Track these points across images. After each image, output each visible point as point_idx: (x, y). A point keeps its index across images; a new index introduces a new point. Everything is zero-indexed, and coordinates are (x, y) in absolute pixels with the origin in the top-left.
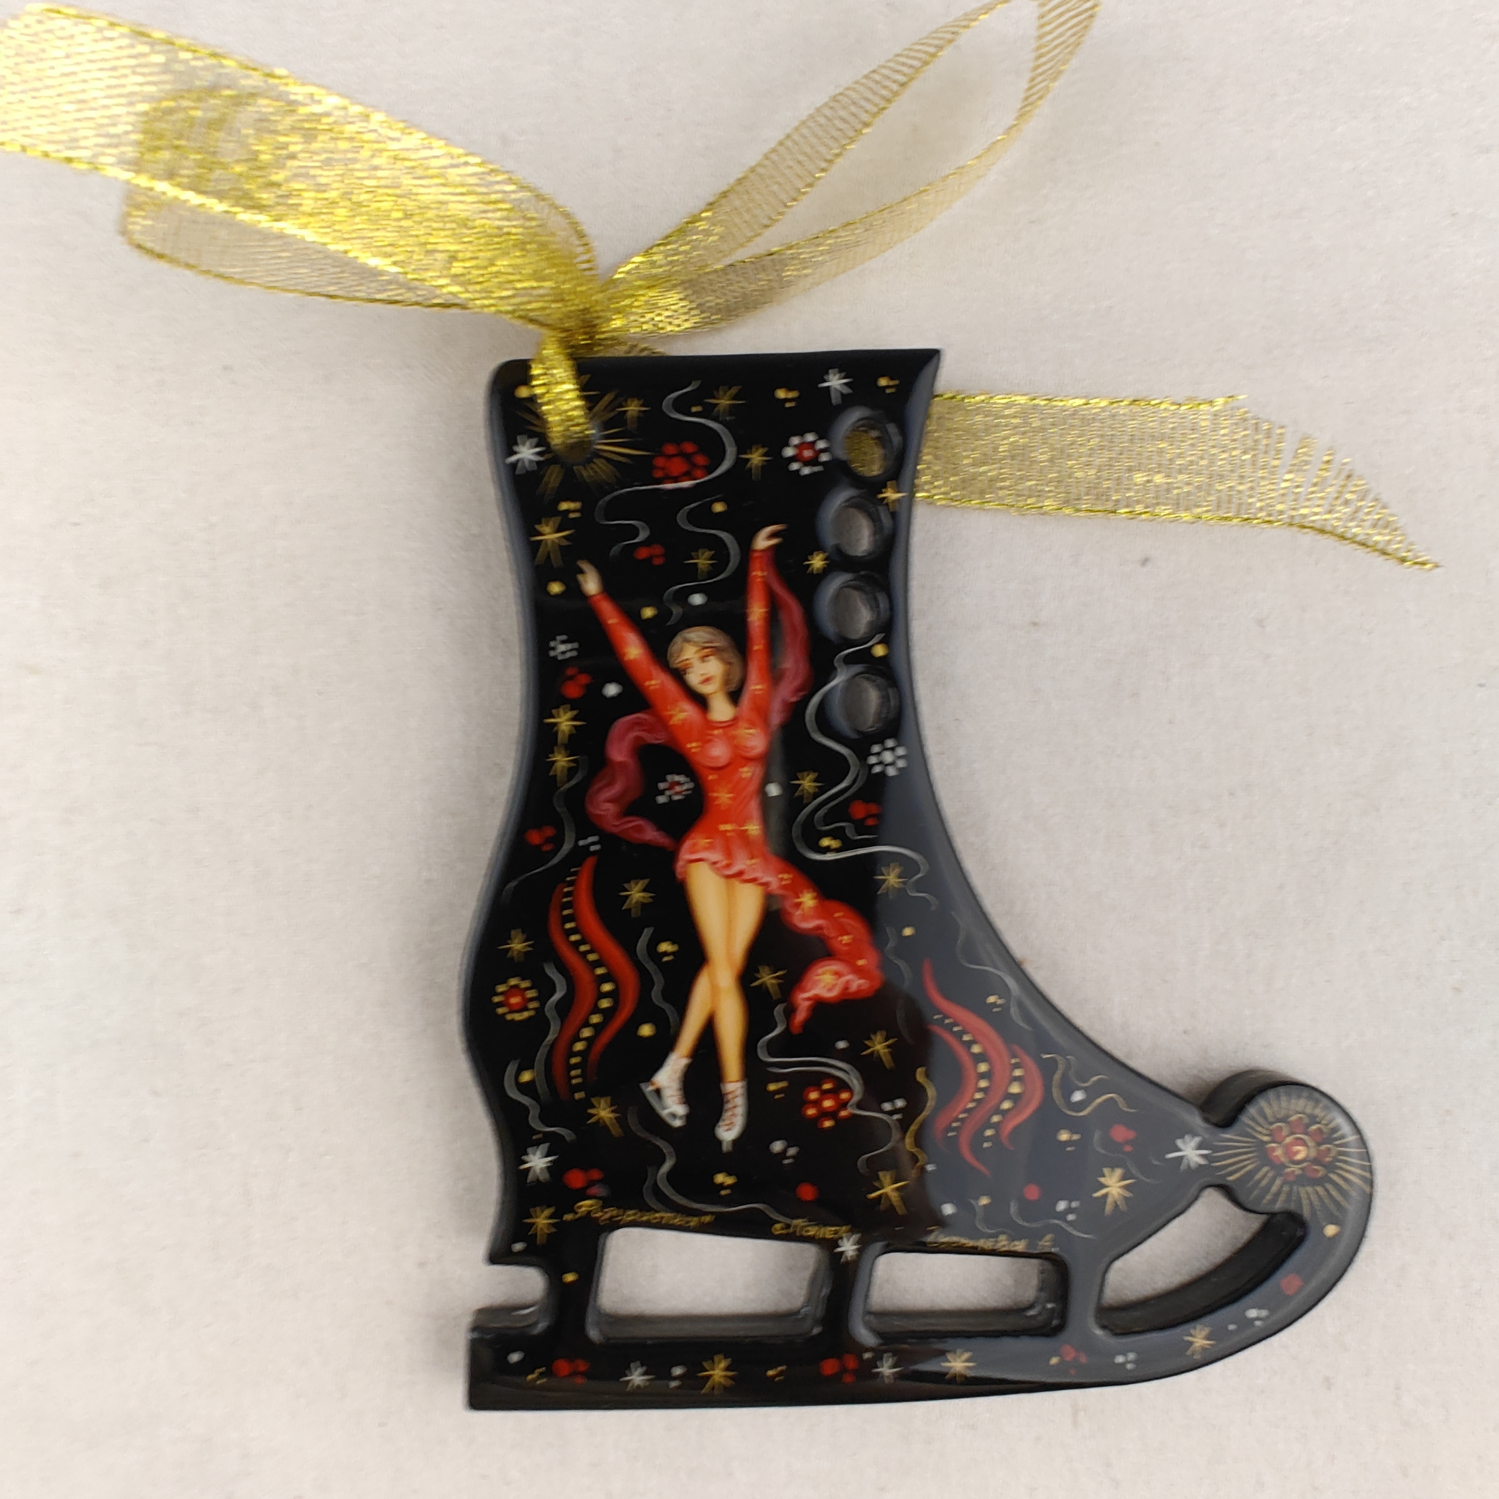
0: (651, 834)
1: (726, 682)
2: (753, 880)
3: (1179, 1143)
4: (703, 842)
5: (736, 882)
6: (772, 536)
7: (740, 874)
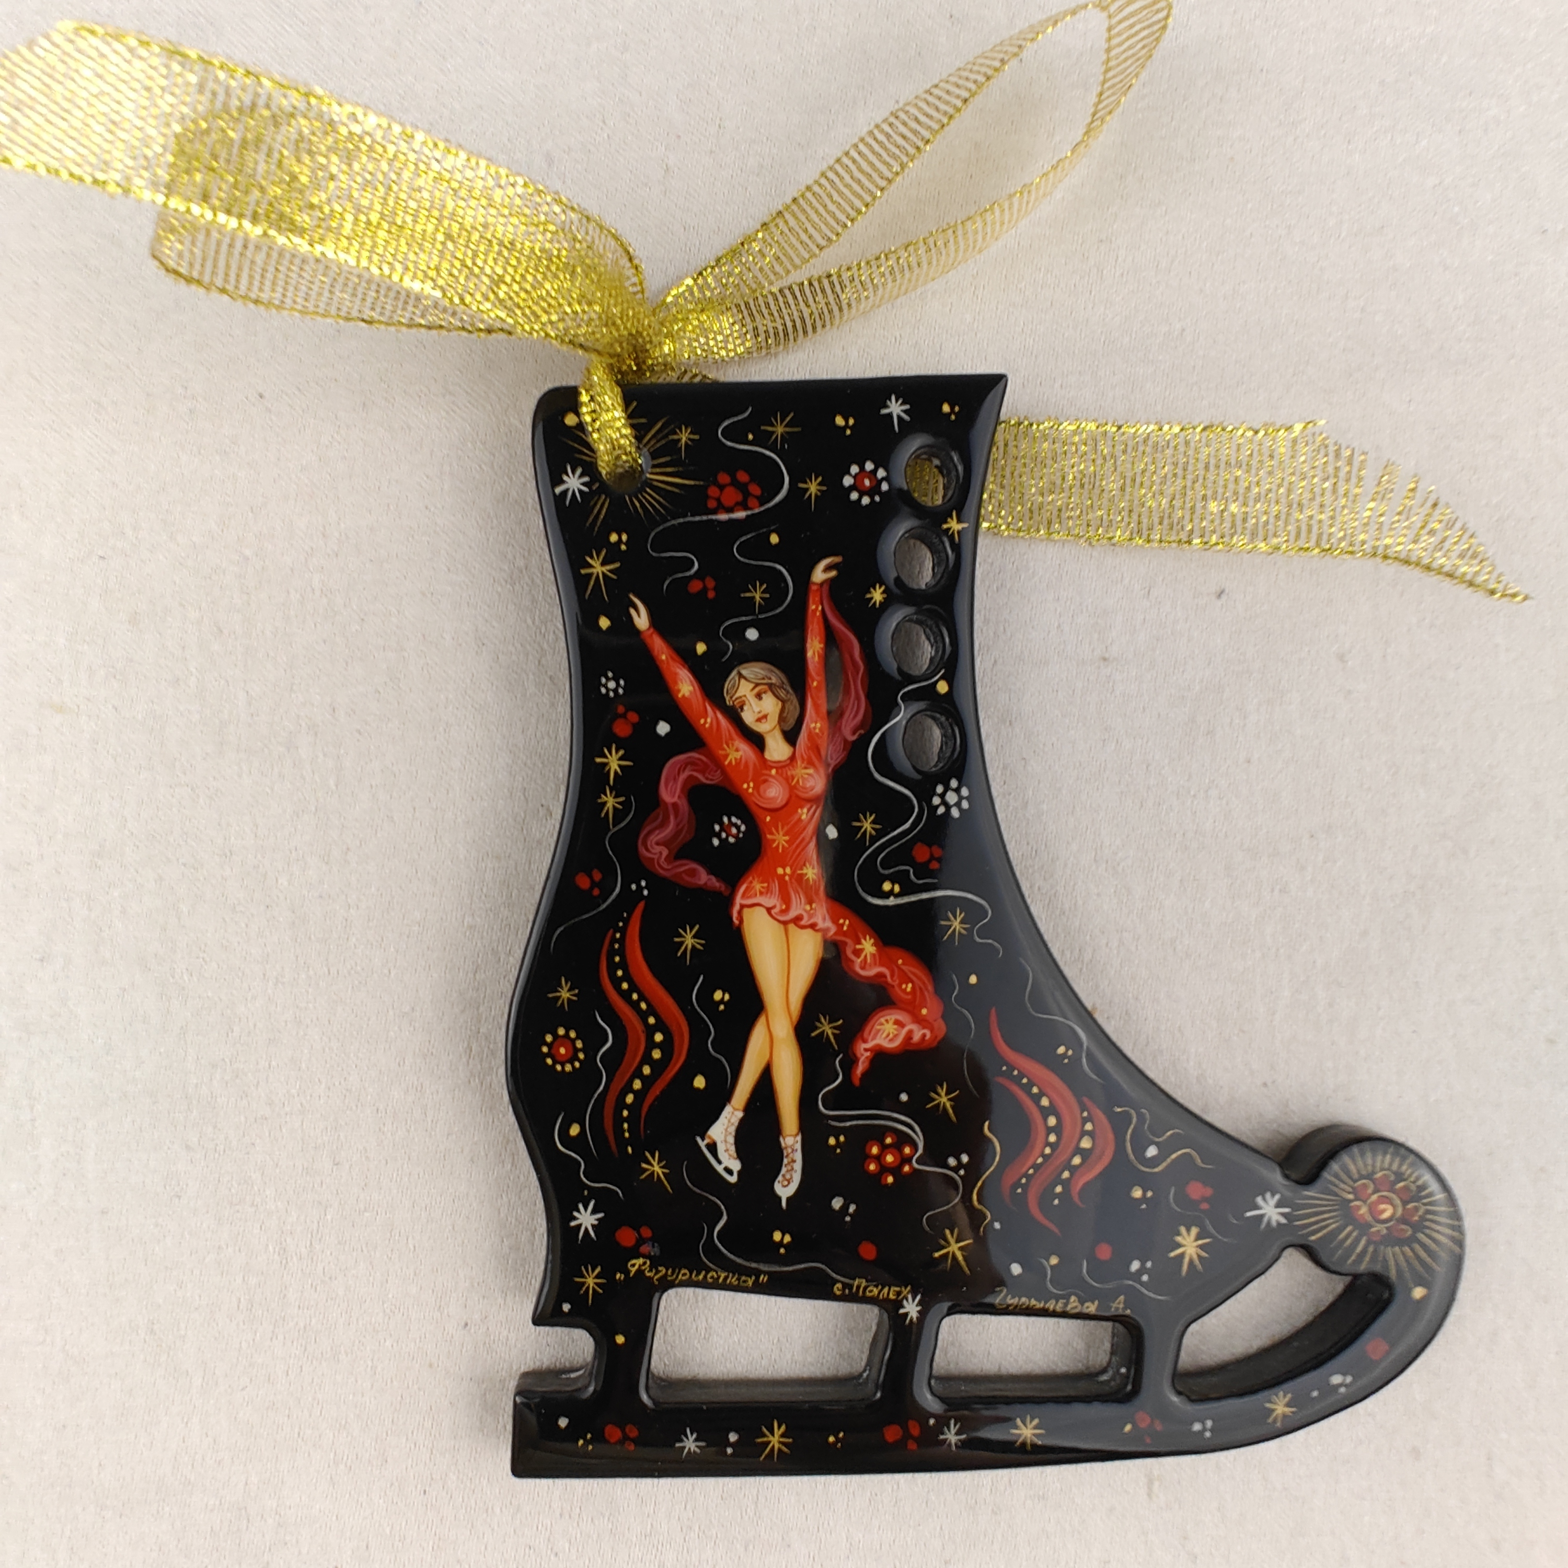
0: (704, 878)
1: (782, 719)
2: (813, 926)
3: (1259, 1200)
4: (758, 886)
5: (792, 927)
6: (828, 569)
7: (797, 920)
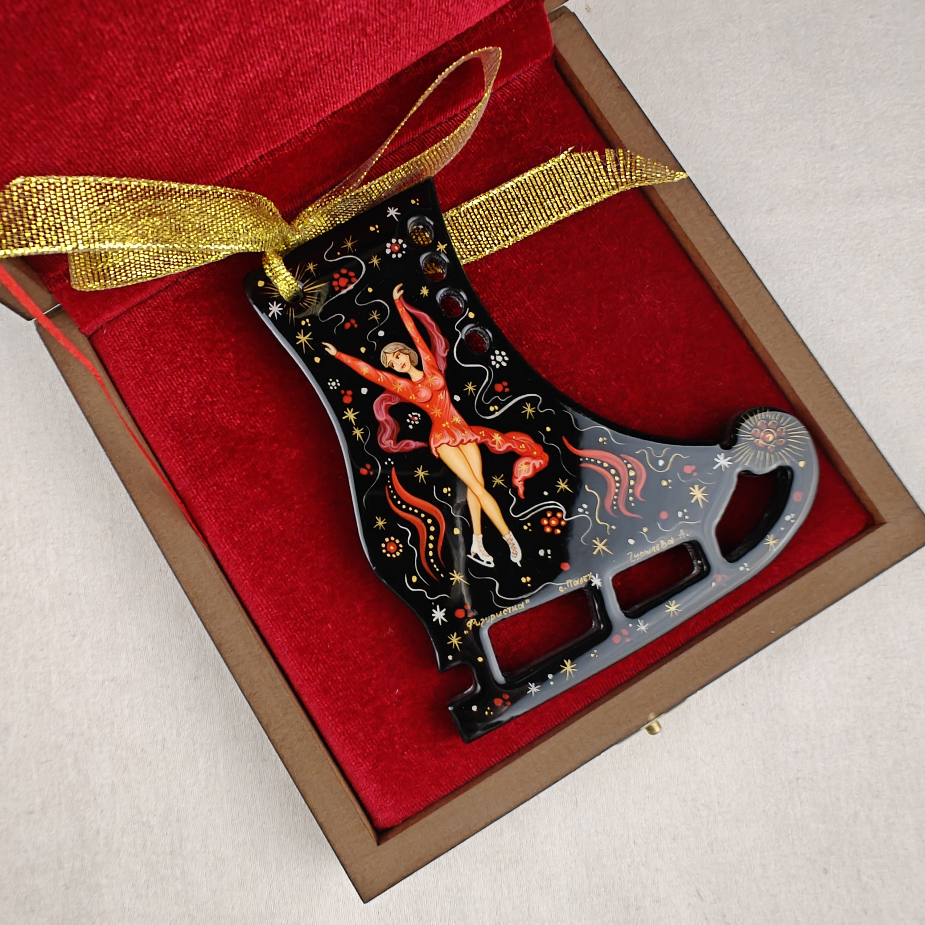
1: (412, 362)
2: (470, 441)
4: (438, 436)
